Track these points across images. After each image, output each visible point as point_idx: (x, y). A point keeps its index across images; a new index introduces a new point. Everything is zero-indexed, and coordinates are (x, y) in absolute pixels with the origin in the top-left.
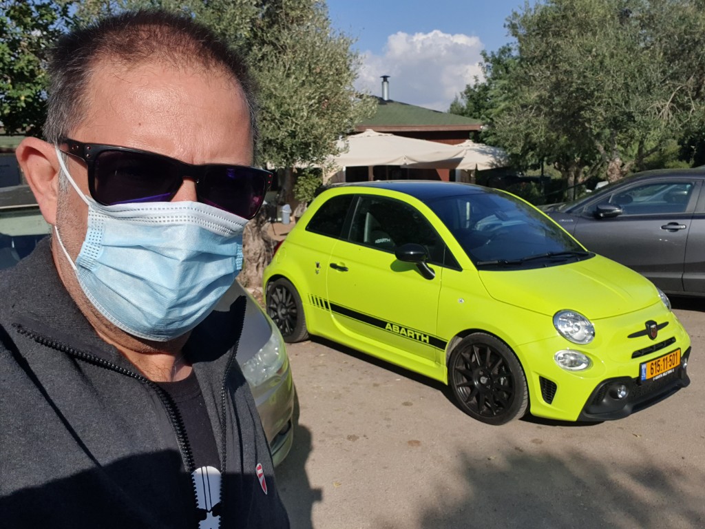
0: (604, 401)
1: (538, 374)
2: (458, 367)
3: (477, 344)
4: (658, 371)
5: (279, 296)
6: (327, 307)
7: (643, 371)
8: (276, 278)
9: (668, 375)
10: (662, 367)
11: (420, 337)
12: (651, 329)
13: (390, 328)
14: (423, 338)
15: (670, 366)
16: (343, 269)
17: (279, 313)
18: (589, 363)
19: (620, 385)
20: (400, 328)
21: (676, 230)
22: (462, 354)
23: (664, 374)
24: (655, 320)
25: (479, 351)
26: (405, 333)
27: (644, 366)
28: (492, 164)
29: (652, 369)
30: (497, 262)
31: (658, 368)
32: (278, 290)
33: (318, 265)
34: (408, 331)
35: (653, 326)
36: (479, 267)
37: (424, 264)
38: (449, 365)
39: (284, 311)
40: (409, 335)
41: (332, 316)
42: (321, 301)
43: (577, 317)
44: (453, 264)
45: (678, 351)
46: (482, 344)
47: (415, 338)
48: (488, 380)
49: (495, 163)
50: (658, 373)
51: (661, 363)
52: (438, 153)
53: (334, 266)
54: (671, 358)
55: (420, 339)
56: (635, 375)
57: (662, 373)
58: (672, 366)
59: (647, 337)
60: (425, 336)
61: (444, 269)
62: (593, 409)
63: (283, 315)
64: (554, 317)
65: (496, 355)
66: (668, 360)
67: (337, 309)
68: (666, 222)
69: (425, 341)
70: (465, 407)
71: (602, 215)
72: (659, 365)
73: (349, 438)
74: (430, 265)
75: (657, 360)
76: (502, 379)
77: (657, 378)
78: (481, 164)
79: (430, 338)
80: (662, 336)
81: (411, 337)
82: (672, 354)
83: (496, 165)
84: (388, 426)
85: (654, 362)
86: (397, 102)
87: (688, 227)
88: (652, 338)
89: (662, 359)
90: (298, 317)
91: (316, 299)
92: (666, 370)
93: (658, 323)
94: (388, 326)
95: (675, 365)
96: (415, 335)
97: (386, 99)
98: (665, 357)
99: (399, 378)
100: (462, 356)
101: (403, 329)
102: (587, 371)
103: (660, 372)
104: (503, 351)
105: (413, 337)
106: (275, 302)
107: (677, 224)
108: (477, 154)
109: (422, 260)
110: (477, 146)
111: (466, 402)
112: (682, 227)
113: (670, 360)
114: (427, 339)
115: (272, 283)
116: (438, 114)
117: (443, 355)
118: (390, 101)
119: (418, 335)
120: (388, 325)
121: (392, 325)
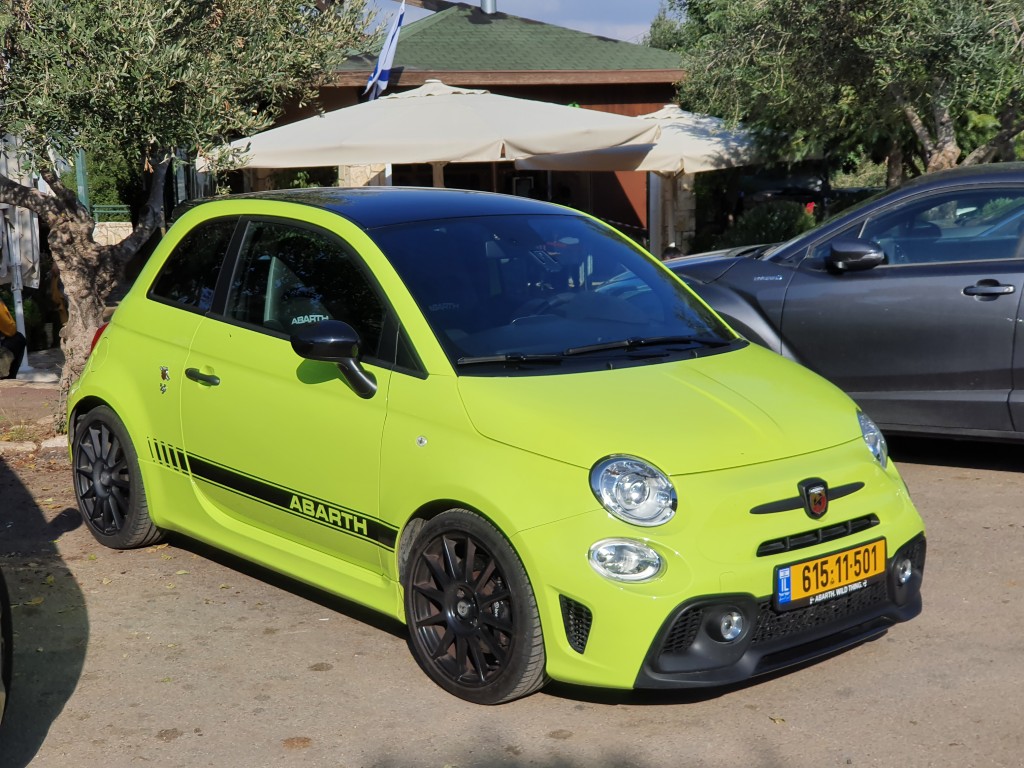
0: (697, 646)
1: (557, 590)
2: (419, 585)
3: (451, 532)
4: (824, 585)
5: (97, 445)
6: (184, 467)
7: (784, 584)
8: (89, 404)
9: (849, 594)
10: (834, 577)
11: (351, 522)
12: (813, 496)
13: (298, 506)
14: (357, 525)
15: (857, 574)
16: (210, 381)
17: (98, 483)
18: (660, 565)
19: (730, 612)
20: (316, 505)
21: (995, 296)
22: (425, 554)
23: (840, 592)
24: (824, 478)
25: (456, 546)
26: (324, 515)
27: (783, 574)
28: (719, 160)
29: (806, 578)
30: (502, 358)
31: (823, 579)
32: (94, 433)
33: (164, 376)
34: (331, 511)
35: (816, 490)
36: (461, 370)
37: (352, 363)
38: (404, 580)
39: (105, 478)
40: (332, 518)
41: (193, 483)
42: (172, 451)
43: (644, 472)
44: (410, 364)
45: (880, 545)
46: (457, 531)
47: (343, 526)
48: (470, 609)
49: (726, 157)
50: (821, 589)
51: (831, 565)
52: (588, 132)
53: (192, 374)
54: (860, 557)
55: (352, 528)
56: (762, 589)
57: (835, 589)
58: (863, 576)
59: (802, 511)
60: (360, 520)
61: (394, 373)
62: (668, 662)
63: (106, 487)
64: (592, 470)
65: (484, 555)
66: (851, 561)
67: (202, 469)
68: (973, 280)
69: (360, 531)
70: (431, 667)
71: (840, 265)
72: (824, 572)
73: (163, 735)
74: (367, 367)
75: (819, 561)
76: (497, 605)
77: (819, 599)
78: (693, 160)
79: (370, 524)
80: (839, 511)
81: (335, 523)
82: (862, 549)
83: (728, 162)
84: (257, 711)
85: (811, 565)
86: (516, 18)
87: (1018, 292)
88: (814, 514)
89: (832, 560)
90: (131, 490)
91: (163, 447)
92: (845, 581)
93: (830, 486)
94: (294, 503)
95: (871, 573)
96: (343, 519)
97: (489, 10)
98: (843, 555)
99: (327, 616)
100: (425, 559)
101: (321, 507)
102: (657, 581)
103: (828, 587)
104: (495, 544)
105: (340, 524)
106: (89, 461)
107: (995, 283)
108: (687, 137)
109: (351, 356)
110: (688, 119)
111: (433, 658)
112: (1006, 290)
113: (857, 562)
114: (364, 526)
115: (82, 417)
116: (608, 44)
117: (393, 558)
118: (498, 15)
119: (348, 517)
120: (295, 498)
121: (300, 498)
